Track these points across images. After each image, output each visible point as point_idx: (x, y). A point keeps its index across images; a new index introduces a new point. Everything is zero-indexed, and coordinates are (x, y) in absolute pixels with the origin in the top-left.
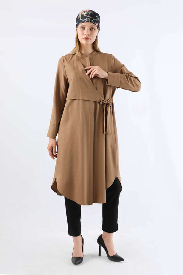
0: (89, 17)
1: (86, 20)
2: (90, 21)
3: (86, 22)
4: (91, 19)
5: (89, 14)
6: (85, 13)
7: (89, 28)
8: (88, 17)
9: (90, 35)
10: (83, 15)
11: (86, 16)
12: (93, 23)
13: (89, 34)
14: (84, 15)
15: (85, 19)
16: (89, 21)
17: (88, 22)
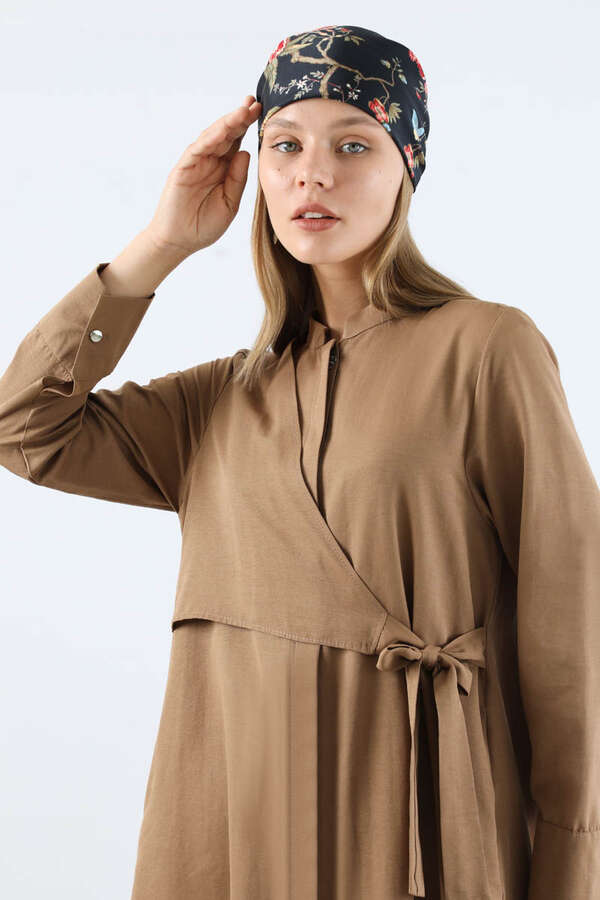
0: (324, 68)
1: (301, 84)
2: (330, 88)
3: (305, 98)
4: (340, 78)
5: (324, 46)
6: (303, 46)
7: (325, 144)
8: (316, 67)
9: (337, 184)
10: (290, 56)
11: (304, 59)
12: (351, 102)
13: (328, 183)
14: (296, 58)
15: (300, 78)
16: (323, 90)
17: (314, 95)
